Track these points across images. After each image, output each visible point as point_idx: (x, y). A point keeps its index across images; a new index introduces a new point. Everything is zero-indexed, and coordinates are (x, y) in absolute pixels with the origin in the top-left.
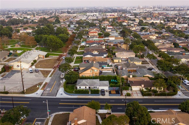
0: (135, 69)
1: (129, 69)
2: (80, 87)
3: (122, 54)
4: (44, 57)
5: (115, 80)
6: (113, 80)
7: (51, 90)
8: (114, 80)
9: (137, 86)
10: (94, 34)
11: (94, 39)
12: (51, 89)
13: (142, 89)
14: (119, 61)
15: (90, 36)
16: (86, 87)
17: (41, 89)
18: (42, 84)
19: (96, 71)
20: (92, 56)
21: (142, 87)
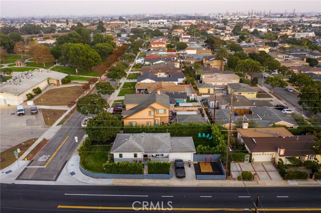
0: (247, 108)
1: (235, 108)
2: (121, 156)
3: (214, 78)
4: (60, 83)
5: (206, 134)
6: (202, 135)
7: (50, 160)
8: (204, 134)
9: (265, 153)
10: (160, 45)
11: (160, 53)
12: (49, 158)
13: (280, 159)
14: (209, 92)
15: (152, 50)
16: (135, 156)
17: (24, 160)
18: (33, 143)
19: (161, 111)
20: (154, 82)
21: (280, 156)
